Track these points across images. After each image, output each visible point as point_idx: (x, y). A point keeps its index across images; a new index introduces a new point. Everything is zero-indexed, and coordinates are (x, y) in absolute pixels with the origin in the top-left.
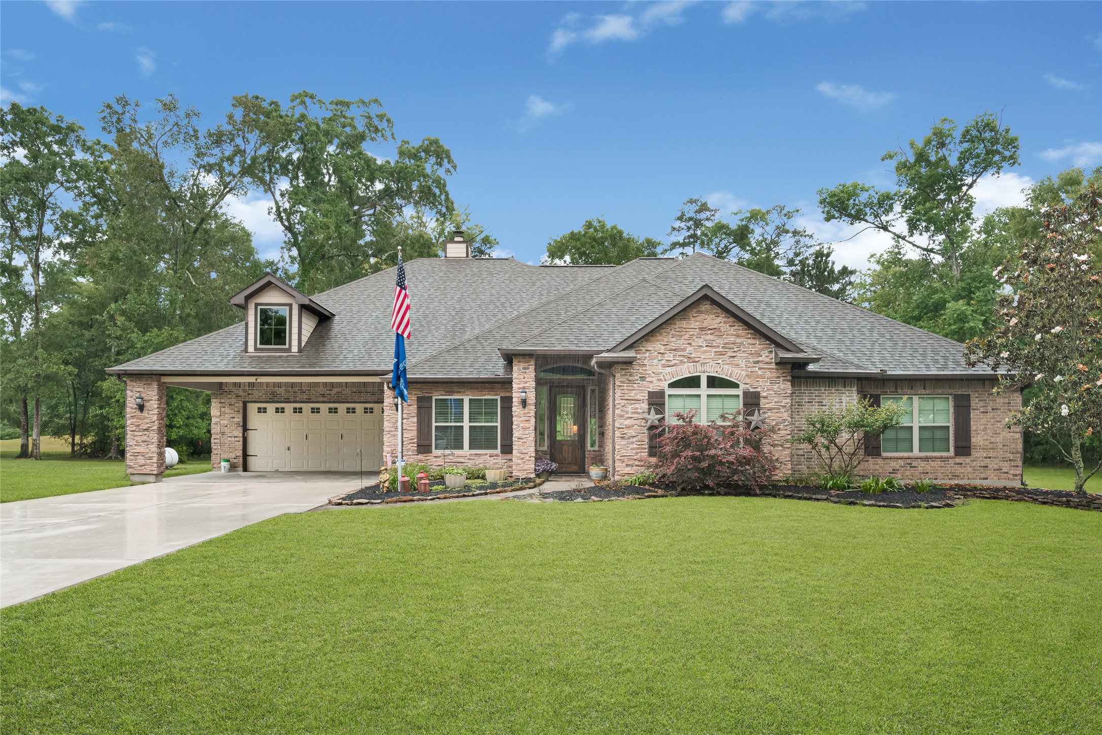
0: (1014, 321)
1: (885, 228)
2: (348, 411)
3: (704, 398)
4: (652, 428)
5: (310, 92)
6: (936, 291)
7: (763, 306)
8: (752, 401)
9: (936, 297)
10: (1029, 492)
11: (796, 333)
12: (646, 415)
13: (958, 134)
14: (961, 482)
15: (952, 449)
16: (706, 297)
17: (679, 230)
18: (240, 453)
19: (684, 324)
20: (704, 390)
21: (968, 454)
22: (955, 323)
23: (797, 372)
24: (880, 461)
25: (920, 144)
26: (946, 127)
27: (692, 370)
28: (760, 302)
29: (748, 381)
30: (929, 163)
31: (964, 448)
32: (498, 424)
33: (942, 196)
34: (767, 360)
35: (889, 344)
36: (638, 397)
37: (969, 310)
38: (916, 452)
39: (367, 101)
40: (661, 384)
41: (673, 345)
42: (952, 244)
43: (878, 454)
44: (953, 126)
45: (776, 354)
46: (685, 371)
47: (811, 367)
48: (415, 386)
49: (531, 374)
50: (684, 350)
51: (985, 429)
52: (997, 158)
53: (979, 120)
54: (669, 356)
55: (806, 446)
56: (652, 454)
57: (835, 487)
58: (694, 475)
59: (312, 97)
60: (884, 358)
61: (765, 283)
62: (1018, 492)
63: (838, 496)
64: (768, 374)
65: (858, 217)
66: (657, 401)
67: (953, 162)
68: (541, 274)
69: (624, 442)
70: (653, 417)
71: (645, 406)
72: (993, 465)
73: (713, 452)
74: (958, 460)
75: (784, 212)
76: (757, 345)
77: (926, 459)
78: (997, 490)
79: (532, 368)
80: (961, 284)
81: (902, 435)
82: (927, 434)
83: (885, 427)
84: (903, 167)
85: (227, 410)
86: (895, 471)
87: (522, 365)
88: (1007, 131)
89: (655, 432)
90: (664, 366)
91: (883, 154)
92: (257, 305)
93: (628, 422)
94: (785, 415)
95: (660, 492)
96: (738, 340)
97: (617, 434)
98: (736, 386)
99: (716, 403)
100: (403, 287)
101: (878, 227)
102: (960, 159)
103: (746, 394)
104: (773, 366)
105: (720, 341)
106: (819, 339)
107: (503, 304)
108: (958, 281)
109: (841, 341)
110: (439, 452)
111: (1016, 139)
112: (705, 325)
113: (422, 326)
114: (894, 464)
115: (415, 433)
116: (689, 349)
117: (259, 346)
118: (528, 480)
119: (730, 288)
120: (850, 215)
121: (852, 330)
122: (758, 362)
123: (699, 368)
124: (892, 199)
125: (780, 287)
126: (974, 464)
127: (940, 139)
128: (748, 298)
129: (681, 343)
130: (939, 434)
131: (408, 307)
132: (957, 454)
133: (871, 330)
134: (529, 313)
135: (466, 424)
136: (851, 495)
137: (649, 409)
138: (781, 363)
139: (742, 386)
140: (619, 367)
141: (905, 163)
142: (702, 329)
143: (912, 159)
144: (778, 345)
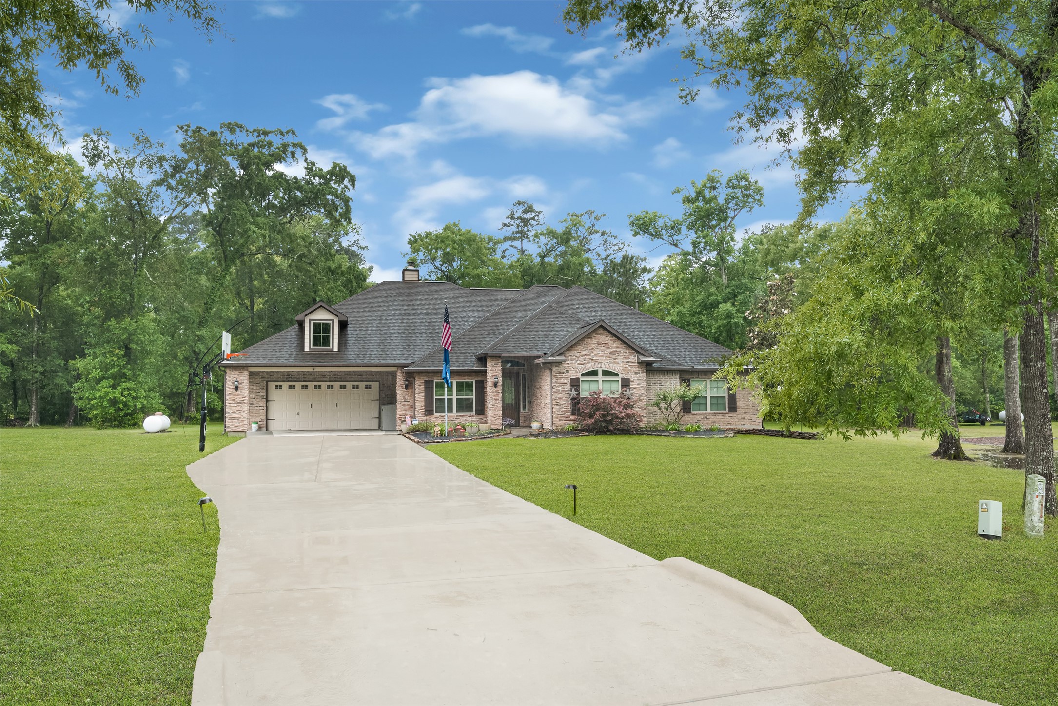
0: (756, 341)
1: (676, 245)
2: (341, 387)
3: (600, 382)
4: (573, 399)
5: (240, 123)
6: (711, 294)
7: (623, 325)
8: (626, 383)
9: (712, 298)
10: (764, 431)
11: (644, 343)
12: (570, 392)
13: (724, 181)
14: (732, 427)
15: (727, 409)
16: (601, 326)
17: (509, 225)
18: (264, 418)
19: (589, 341)
20: (600, 378)
21: (735, 411)
22: (725, 319)
23: (649, 367)
24: (690, 416)
25: (699, 185)
26: (716, 175)
27: (594, 366)
28: (620, 322)
29: (623, 372)
30: (704, 199)
31: (733, 408)
32: (474, 397)
33: (714, 222)
34: (633, 361)
35: (694, 350)
36: (565, 382)
37: (733, 310)
38: (709, 411)
39: (284, 130)
40: (577, 374)
41: (583, 353)
42: (722, 260)
43: (690, 412)
44: (720, 174)
45: (638, 358)
46: (590, 367)
47: (655, 365)
48: (423, 374)
49: (499, 367)
50: (590, 355)
51: (743, 398)
52: (750, 200)
53: (738, 173)
54: (581, 359)
55: (656, 408)
56: (573, 414)
57: (672, 429)
58: (603, 424)
59: (241, 127)
60: (692, 359)
61: (621, 309)
62: (760, 431)
63: (674, 434)
64: (634, 369)
65: (657, 235)
66: (575, 384)
67: (721, 201)
68: (473, 295)
69: (558, 407)
70: (574, 393)
71: (569, 387)
72: (748, 417)
73: (613, 412)
74: (730, 415)
75: (594, 215)
76: (628, 352)
77: (714, 414)
78: (750, 430)
79: (500, 364)
80: (729, 290)
81: (702, 401)
82: (715, 401)
83: (695, 398)
84: (687, 200)
85: (254, 387)
86: (699, 421)
87: (494, 362)
88: (756, 182)
89: (576, 402)
90: (579, 364)
91: (674, 189)
92: (310, 320)
93: (560, 396)
94: (643, 391)
95: (586, 434)
96: (618, 350)
97: (554, 402)
98: (617, 375)
99: (607, 385)
100: (448, 323)
101: (671, 244)
102: (726, 200)
103: (623, 380)
104: (636, 364)
105: (608, 351)
106: (656, 347)
107: (456, 317)
108: (726, 287)
109: (668, 348)
110: (438, 415)
111: (762, 189)
112: (600, 341)
113: (410, 333)
114: (698, 418)
115: (423, 403)
116: (592, 355)
117: (312, 347)
118: (498, 430)
119: (602, 313)
120: (651, 234)
121: (673, 341)
122: (628, 362)
123: (598, 365)
124: (680, 225)
125: (630, 312)
126: (738, 417)
127: (713, 184)
128: (613, 320)
129: (588, 351)
130: (720, 401)
131: (450, 334)
132: (730, 411)
133: (683, 341)
134: (478, 326)
135: (454, 397)
136: (681, 433)
137: (571, 389)
138: (641, 363)
139: (620, 375)
140: (554, 365)
141: (688, 198)
142: (598, 344)
143: (693, 195)
144: (639, 353)
